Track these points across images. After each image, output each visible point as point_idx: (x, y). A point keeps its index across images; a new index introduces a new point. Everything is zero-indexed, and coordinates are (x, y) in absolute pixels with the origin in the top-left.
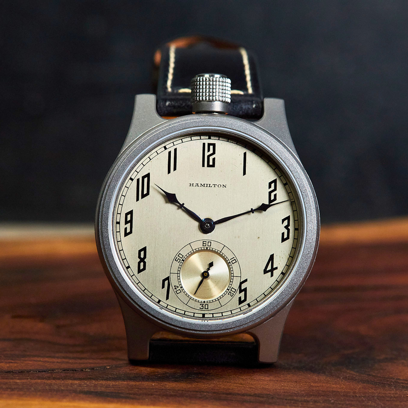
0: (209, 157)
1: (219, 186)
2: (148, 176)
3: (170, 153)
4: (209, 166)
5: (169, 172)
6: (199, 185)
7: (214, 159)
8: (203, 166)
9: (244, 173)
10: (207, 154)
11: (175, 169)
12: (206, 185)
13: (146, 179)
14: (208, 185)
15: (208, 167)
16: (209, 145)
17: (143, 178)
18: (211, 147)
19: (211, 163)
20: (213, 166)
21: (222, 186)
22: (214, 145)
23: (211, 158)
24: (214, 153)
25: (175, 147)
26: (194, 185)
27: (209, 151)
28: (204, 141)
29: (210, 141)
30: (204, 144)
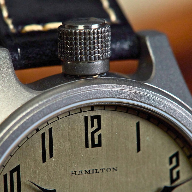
0: (93, 134)
1: (109, 170)
2: (17, 169)
3: (43, 135)
4: (94, 145)
5: (44, 160)
6: (84, 172)
7: (100, 136)
8: (87, 146)
9: (139, 149)
10: (90, 130)
11: (51, 155)
12: (91, 172)
13: (15, 174)
14: (95, 171)
15: (92, 147)
16: (93, 118)
17: (12, 172)
18: (96, 121)
19: (96, 142)
20: (99, 145)
21: (112, 169)
22: (99, 117)
23: (96, 135)
24: (99, 128)
25: (50, 126)
26: (77, 173)
27: (92, 126)
28: (86, 114)
29: (93, 113)
30: (86, 118)
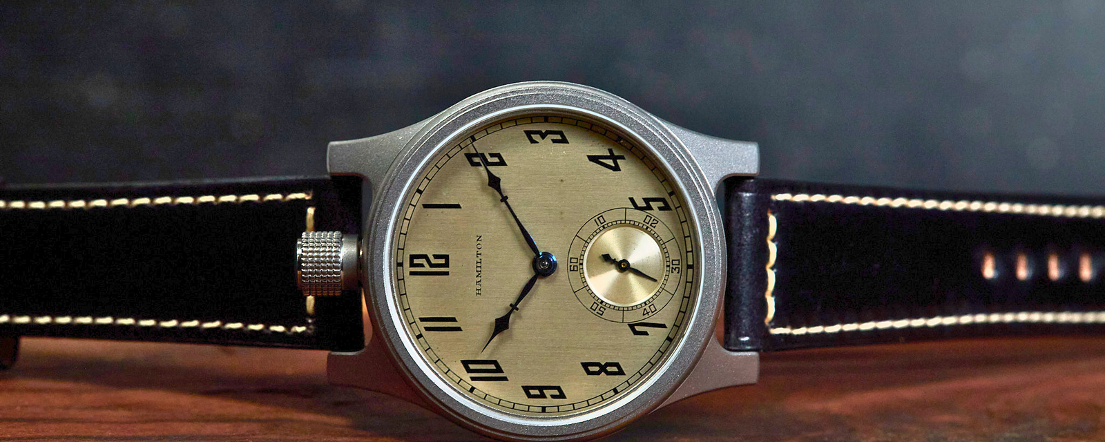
0: (432, 265)
1: (479, 246)
2: (466, 363)
3: (427, 329)
4: (446, 265)
5: (459, 329)
6: (479, 279)
7: (436, 257)
8: (447, 273)
9: (458, 206)
10: (427, 268)
11: (453, 320)
12: (479, 269)
13: (472, 366)
14: (479, 265)
15: (448, 267)
16: (412, 265)
17: (469, 371)
18: (416, 261)
19: (442, 261)
20: (446, 257)
21: (479, 242)
22: (412, 257)
23: (434, 261)
24: (425, 257)
25: (418, 320)
26: (479, 287)
27: (422, 265)
28: (406, 274)
29: (407, 264)
30: (412, 273)
